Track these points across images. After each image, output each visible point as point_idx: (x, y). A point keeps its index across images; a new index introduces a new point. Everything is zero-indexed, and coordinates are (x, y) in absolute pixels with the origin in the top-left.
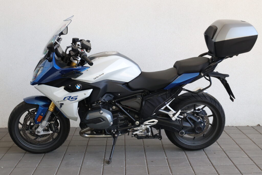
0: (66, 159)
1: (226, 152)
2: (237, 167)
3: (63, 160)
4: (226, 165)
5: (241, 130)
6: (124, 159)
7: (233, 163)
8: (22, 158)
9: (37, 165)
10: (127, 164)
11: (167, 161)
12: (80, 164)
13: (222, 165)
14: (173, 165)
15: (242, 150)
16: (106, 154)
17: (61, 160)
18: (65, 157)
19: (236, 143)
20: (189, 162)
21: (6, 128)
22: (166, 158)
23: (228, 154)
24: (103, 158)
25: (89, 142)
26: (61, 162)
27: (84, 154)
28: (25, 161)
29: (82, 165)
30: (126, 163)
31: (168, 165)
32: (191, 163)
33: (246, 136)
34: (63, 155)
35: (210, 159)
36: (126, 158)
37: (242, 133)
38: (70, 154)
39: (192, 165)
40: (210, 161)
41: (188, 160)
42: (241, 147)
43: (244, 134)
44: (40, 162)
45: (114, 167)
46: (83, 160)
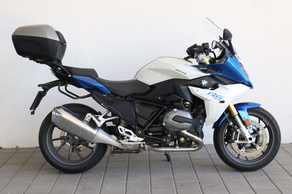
0: (82, 183)
1: (267, 174)
2: (280, 191)
3: (79, 185)
4: (268, 188)
5: (283, 148)
6: (150, 183)
7: (277, 187)
8: (31, 182)
9: (49, 191)
10: (152, 189)
11: (199, 185)
12: (99, 189)
13: (263, 188)
14: (207, 190)
15: (286, 171)
16: (128, 177)
17: (77, 185)
18: (80, 182)
19: (279, 163)
20: (225, 185)
21: (12, 148)
22: (198, 181)
23: (270, 176)
24: (125, 182)
25: (108, 164)
26: (76, 186)
27: (103, 178)
28: (36, 186)
29: (100, 190)
30: (152, 187)
31: (201, 190)
32: (227, 187)
33: (290, 154)
34: (79, 179)
35: (249, 182)
36: (152, 182)
37: (285, 152)
38: (86, 178)
39: (228, 189)
40: (249, 184)
41: (224, 183)
42: (284, 167)
43: (287, 152)
44: (52, 188)
45: (137, 192)
46: (102, 185)
